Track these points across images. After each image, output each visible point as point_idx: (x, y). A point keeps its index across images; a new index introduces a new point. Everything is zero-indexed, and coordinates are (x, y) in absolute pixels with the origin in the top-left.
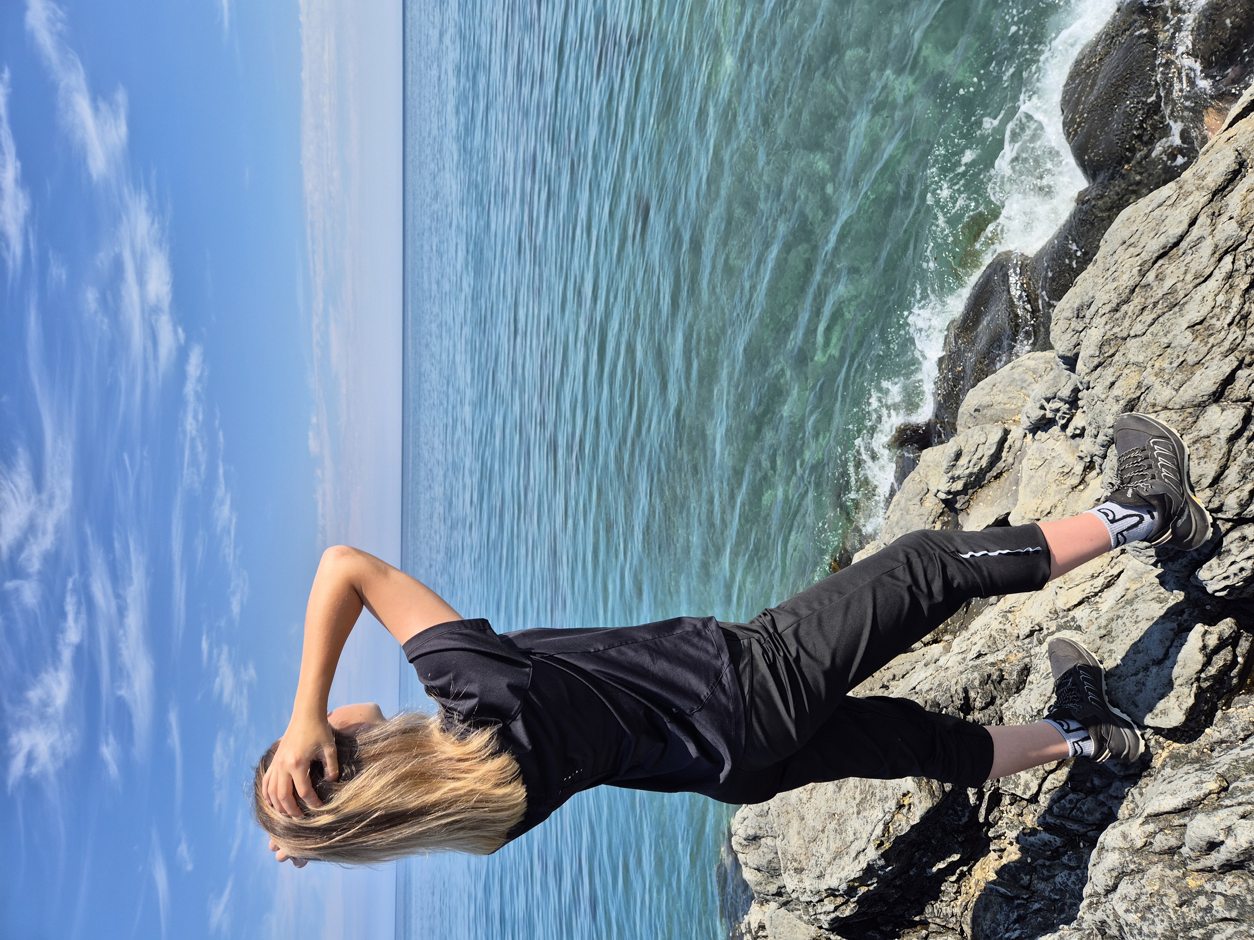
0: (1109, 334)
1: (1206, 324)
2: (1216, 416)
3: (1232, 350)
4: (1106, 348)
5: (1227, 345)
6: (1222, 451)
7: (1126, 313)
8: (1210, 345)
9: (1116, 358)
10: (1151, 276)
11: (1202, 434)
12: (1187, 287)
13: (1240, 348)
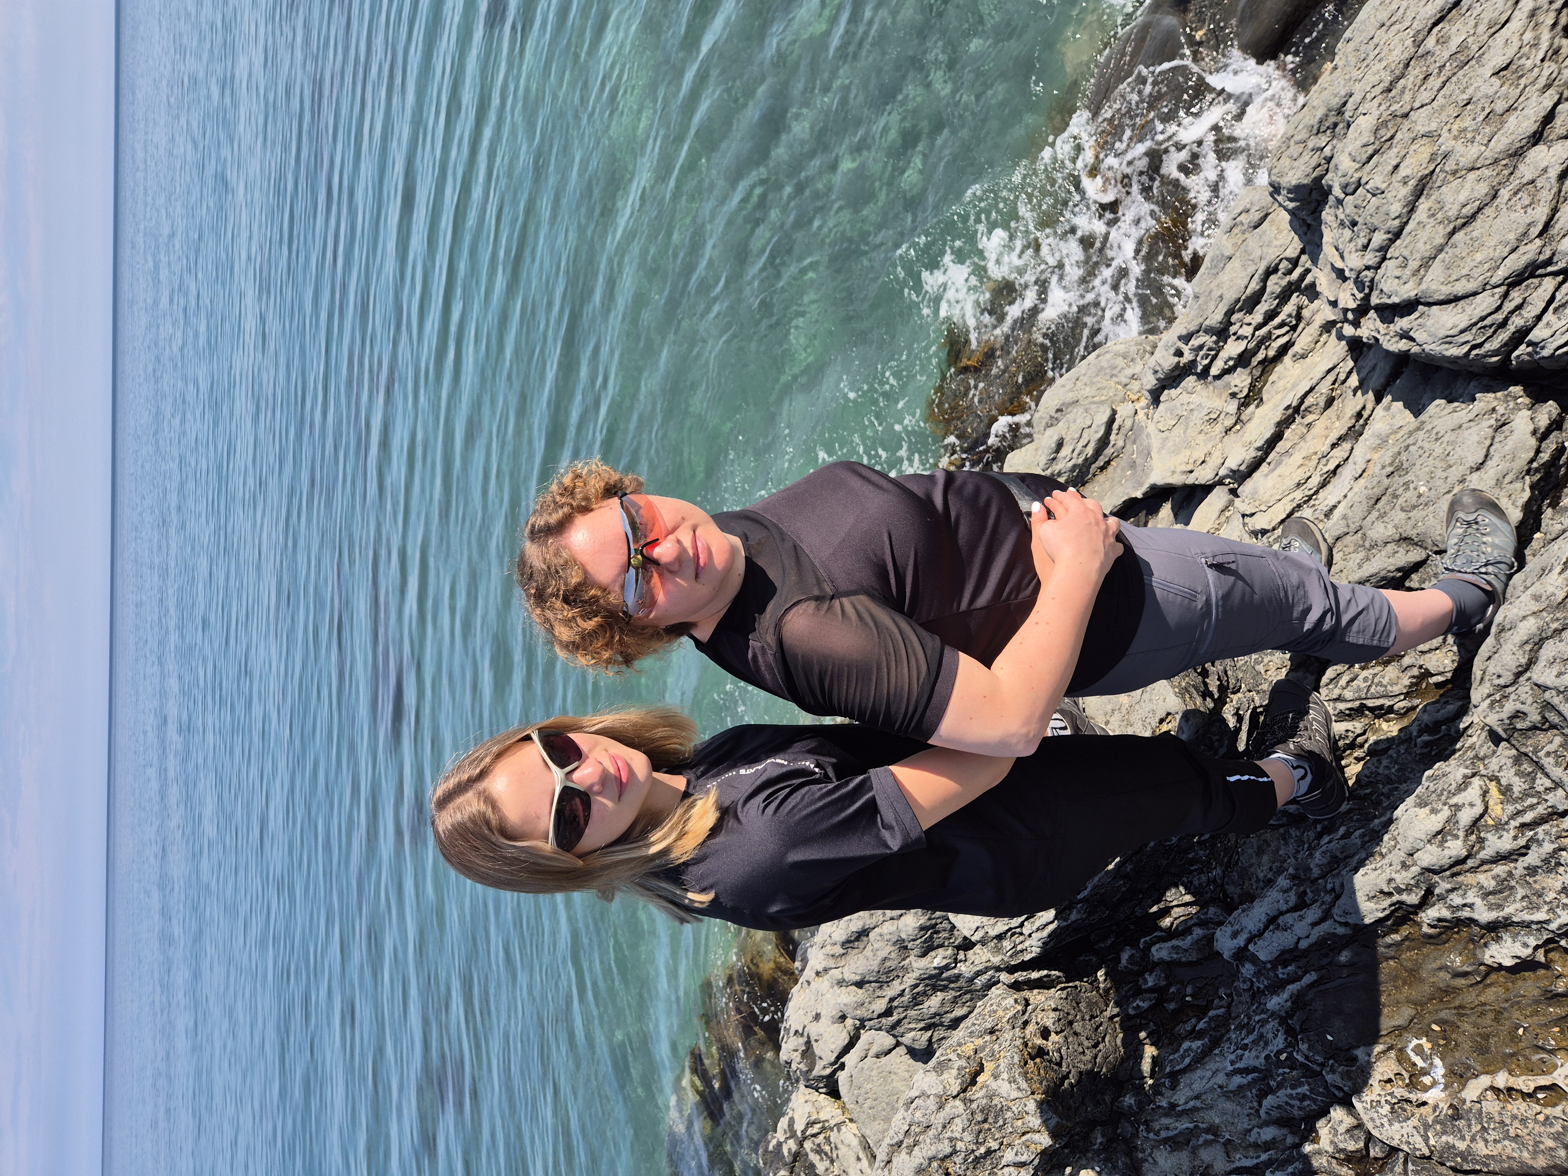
0: (1385, 114)
1: (1513, 67)
2: (1543, 155)
3: (1548, 86)
4: (1382, 132)
5: (1542, 81)
6: (1553, 192)
7: (1404, 88)
8: (1522, 87)
9: (1399, 136)
10: (1430, 42)
11: (1525, 181)
12: (1481, 39)
13: (1556, 83)
